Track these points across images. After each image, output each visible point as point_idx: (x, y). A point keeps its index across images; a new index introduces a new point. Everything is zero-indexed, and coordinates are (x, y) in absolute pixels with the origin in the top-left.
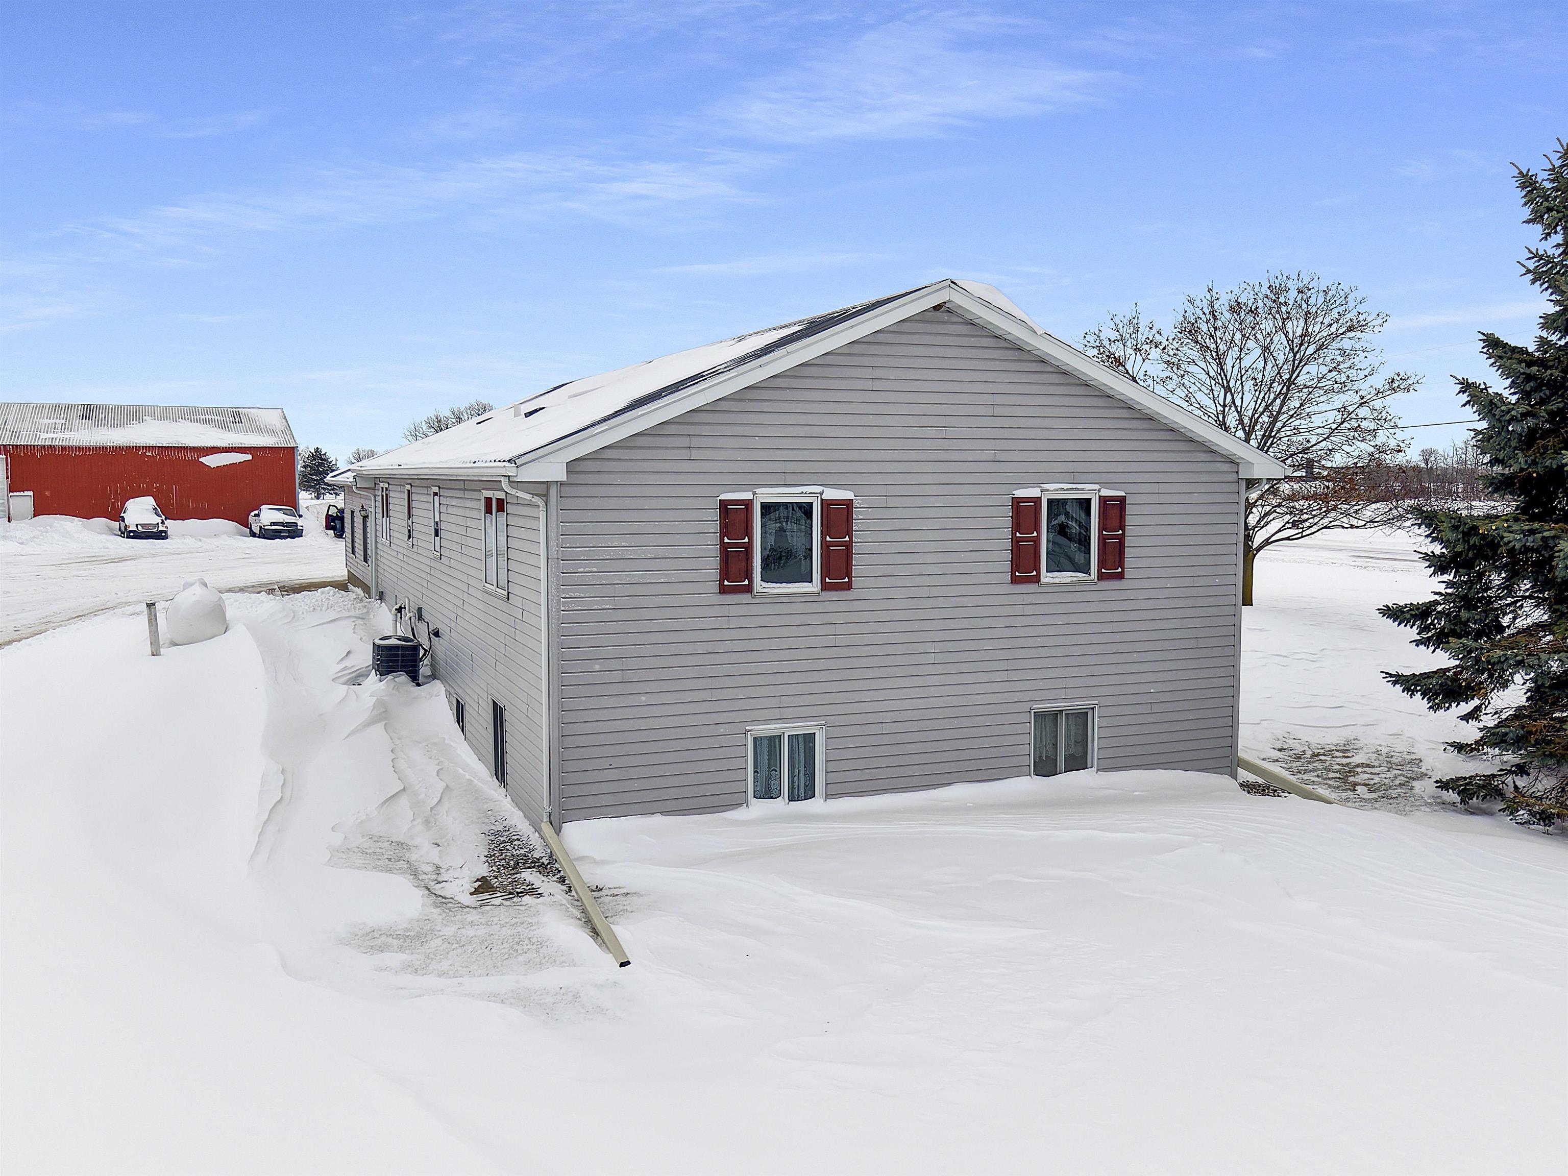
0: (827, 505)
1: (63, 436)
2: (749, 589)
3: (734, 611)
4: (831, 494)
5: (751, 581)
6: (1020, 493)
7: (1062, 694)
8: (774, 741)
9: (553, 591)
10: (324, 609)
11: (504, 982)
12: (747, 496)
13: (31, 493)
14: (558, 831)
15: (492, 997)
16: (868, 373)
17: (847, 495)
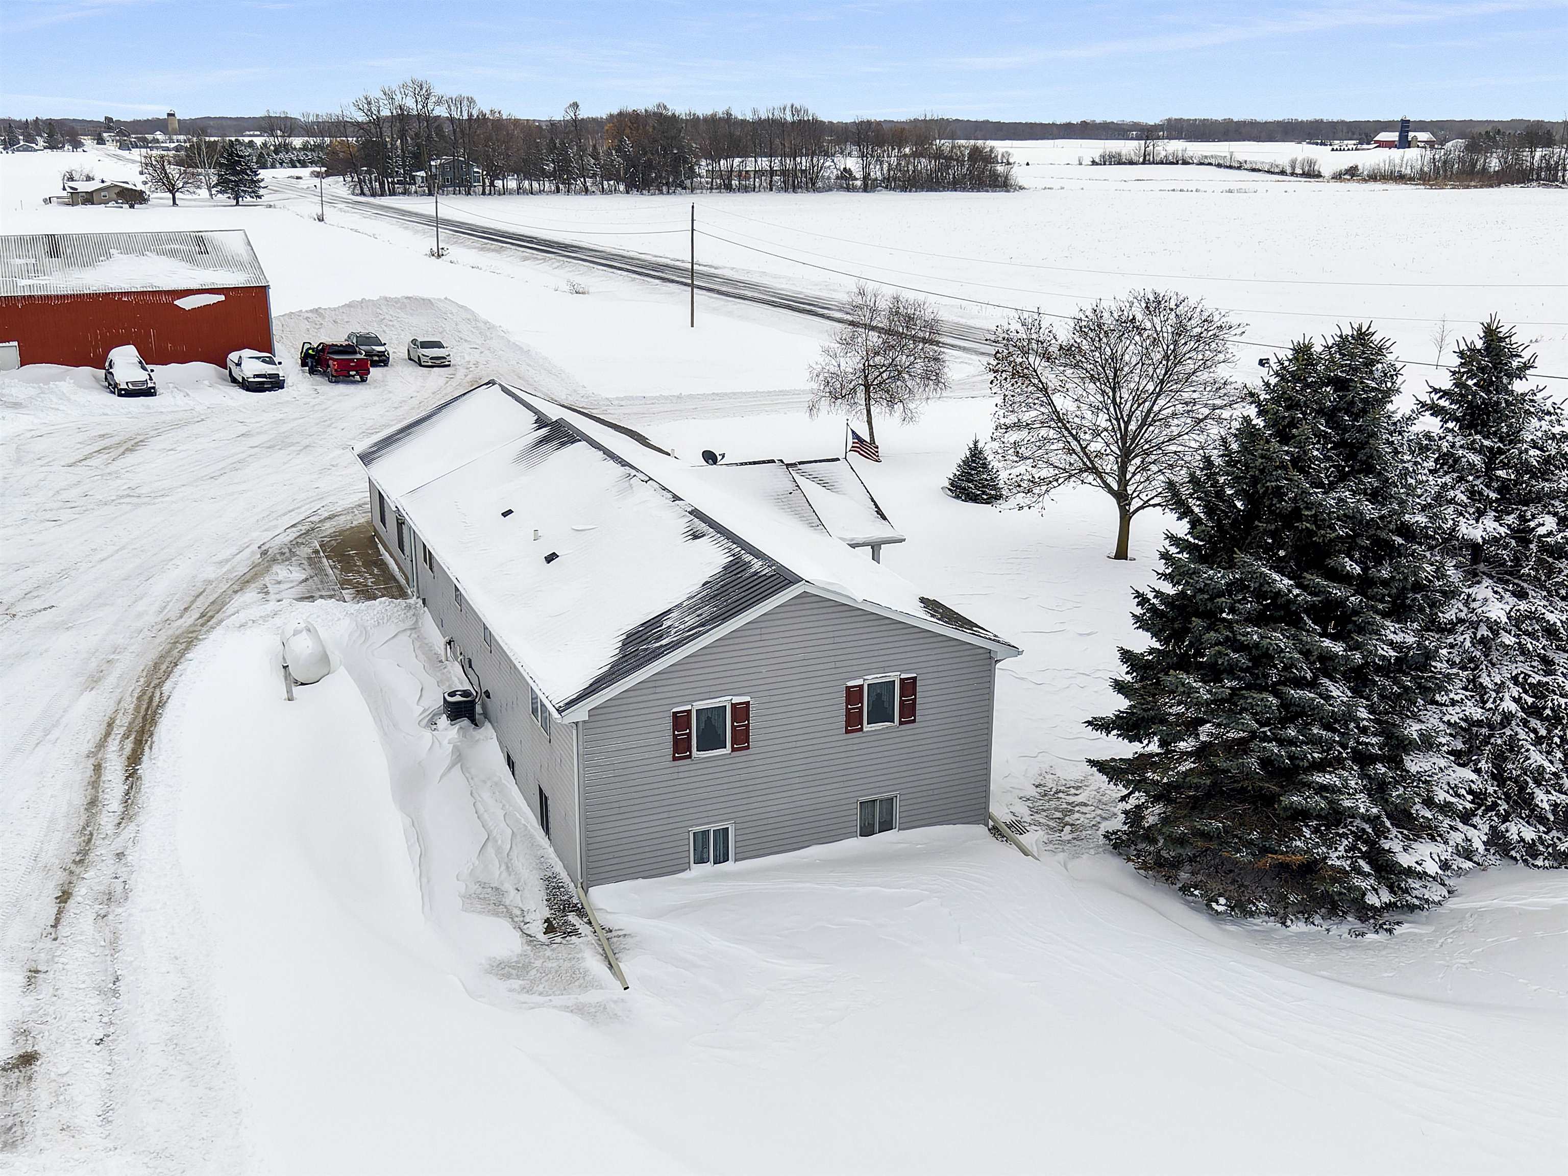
0: (734, 706)
1: (39, 282)
2: (690, 757)
3: (682, 769)
4: (736, 700)
5: (691, 753)
6: (850, 684)
7: (877, 790)
8: (706, 833)
9: (581, 771)
10: (385, 621)
11: (568, 1000)
12: (688, 707)
13: (16, 343)
14: (586, 893)
15: (566, 1008)
16: (758, 632)
17: (746, 699)
